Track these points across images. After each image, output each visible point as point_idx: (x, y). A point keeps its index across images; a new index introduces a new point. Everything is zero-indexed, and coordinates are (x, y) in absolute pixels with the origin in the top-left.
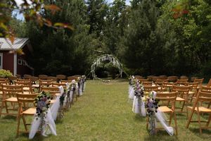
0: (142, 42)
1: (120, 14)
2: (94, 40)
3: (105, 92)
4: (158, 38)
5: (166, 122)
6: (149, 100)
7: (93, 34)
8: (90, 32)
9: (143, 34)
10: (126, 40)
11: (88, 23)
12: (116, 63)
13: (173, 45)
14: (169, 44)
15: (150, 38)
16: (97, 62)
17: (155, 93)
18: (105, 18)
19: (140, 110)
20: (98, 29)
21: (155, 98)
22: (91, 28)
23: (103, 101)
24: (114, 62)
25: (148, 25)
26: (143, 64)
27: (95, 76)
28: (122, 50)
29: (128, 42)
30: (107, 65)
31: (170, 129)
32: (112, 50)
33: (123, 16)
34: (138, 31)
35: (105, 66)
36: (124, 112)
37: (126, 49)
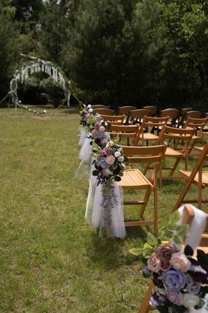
0: (107, 42)
4: (137, 36)
9: (110, 27)
10: (79, 36)
11: (12, 4)
12: (58, 77)
13: (162, 50)
14: (156, 49)
15: (122, 36)
16: (22, 74)
20: (31, 19)
22: (18, 13)
24: (55, 77)
25: (120, 9)
26: (108, 82)
27: (18, 102)
28: (71, 54)
29: (82, 41)
30: (43, 83)
32: (54, 55)
34: (101, 21)
35: (42, 83)
37: (78, 54)
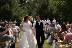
2: (22, 10)
18: (26, 1)
22: (21, 5)
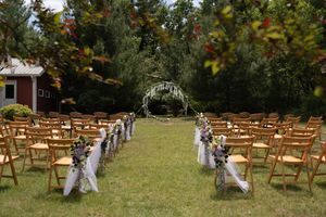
1: (184, 20)
2: (147, 60)
3: (162, 136)
4: (240, 57)
5: (239, 175)
6: (216, 147)
7: (145, 52)
8: (141, 48)
10: (193, 60)
11: (138, 34)
12: (178, 93)
13: (263, 67)
14: (256, 66)
16: (152, 93)
17: (225, 137)
18: (163, 26)
19: (208, 161)
20: (153, 43)
21: (224, 143)
22: (143, 41)
23: (160, 148)
24: (176, 93)
26: (218, 95)
27: (148, 113)
28: (187, 74)
29: (196, 64)
31: (244, 185)
32: (173, 75)
33: (190, 23)
35: (164, 97)
36: (187, 162)
37: (193, 74)
